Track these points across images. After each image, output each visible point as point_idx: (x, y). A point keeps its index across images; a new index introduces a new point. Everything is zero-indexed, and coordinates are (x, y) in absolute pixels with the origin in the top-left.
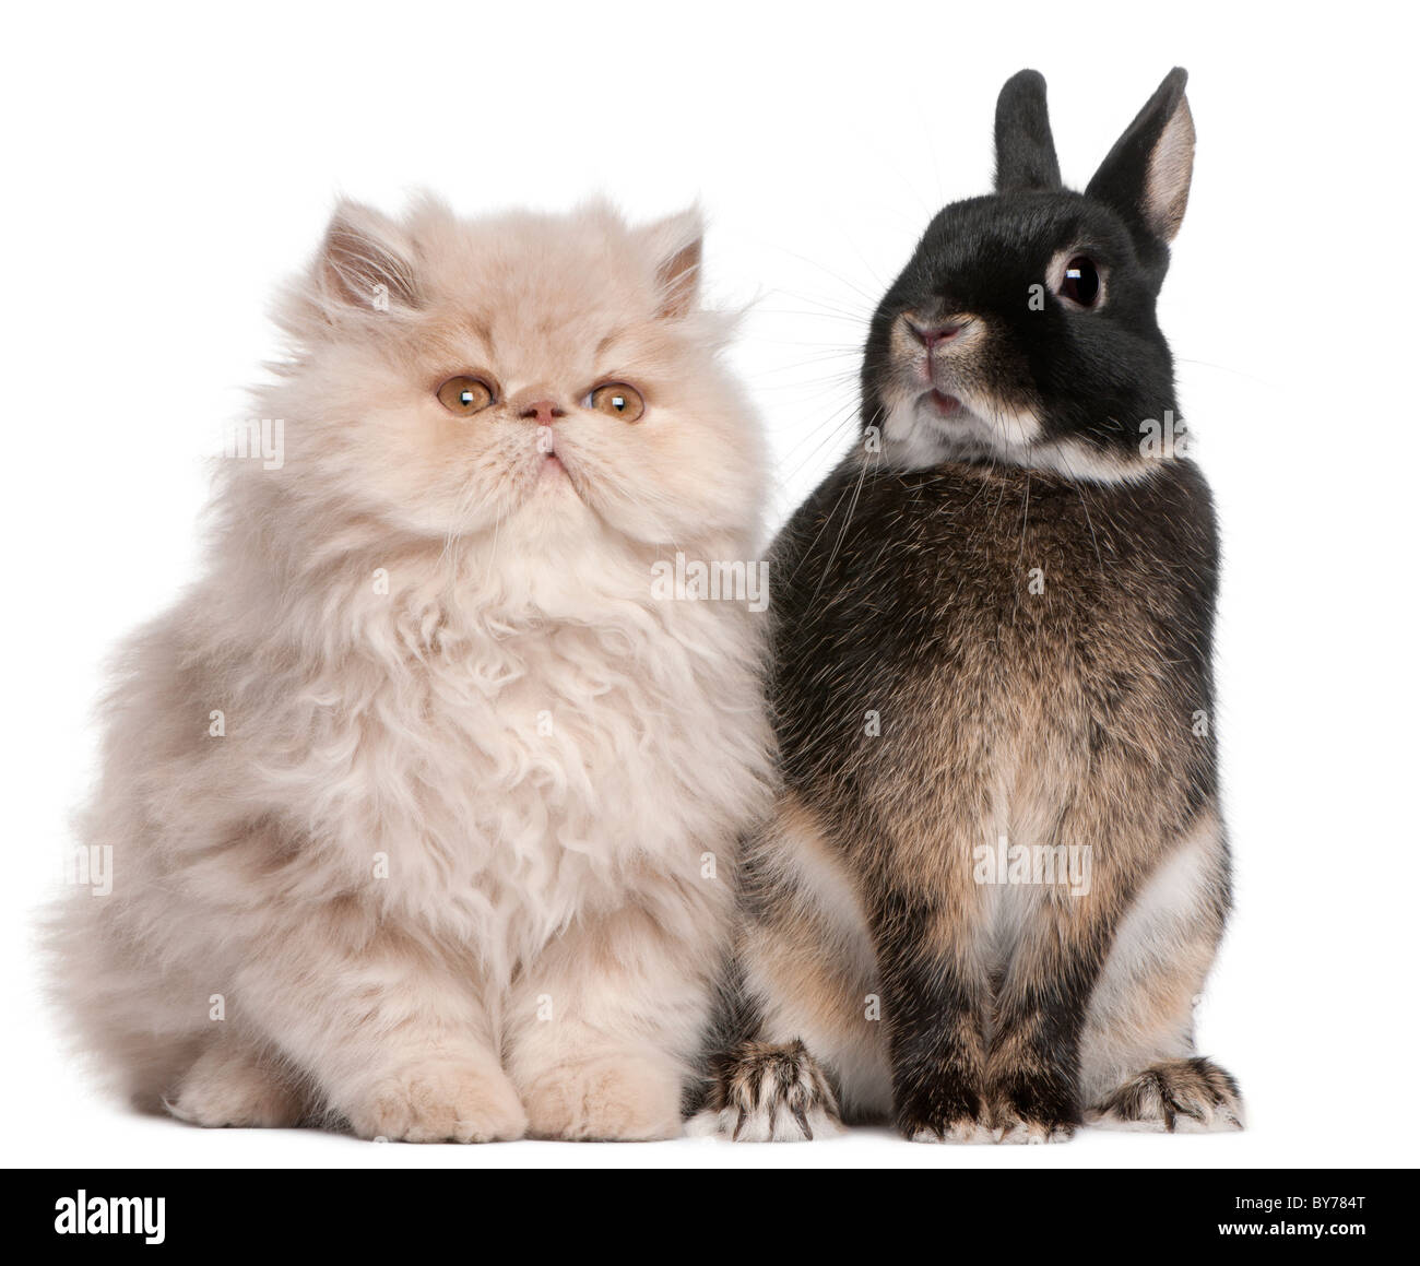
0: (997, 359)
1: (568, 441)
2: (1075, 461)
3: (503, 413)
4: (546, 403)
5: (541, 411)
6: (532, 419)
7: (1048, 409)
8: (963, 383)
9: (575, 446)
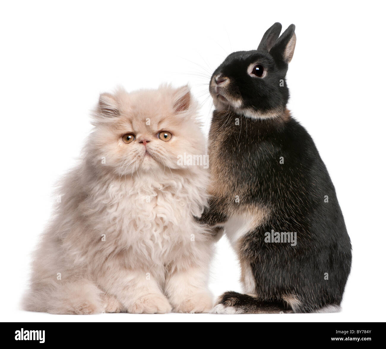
0: (232, 87)
1: (150, 148)
2: (250, 114)
3: (136, 142)
4: (145, 140)
5: (144, 142)
6: (142, 144)
7: (244, 100)
8: (224, 93)
9: (152, 149)
